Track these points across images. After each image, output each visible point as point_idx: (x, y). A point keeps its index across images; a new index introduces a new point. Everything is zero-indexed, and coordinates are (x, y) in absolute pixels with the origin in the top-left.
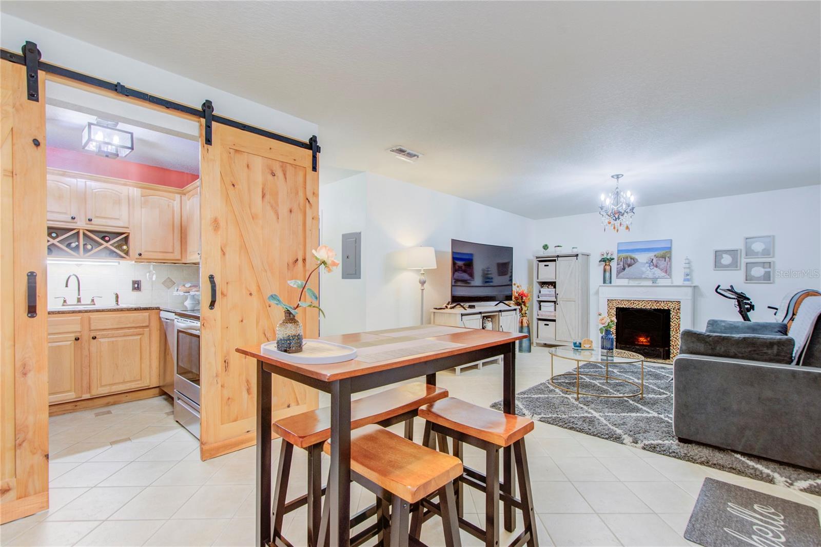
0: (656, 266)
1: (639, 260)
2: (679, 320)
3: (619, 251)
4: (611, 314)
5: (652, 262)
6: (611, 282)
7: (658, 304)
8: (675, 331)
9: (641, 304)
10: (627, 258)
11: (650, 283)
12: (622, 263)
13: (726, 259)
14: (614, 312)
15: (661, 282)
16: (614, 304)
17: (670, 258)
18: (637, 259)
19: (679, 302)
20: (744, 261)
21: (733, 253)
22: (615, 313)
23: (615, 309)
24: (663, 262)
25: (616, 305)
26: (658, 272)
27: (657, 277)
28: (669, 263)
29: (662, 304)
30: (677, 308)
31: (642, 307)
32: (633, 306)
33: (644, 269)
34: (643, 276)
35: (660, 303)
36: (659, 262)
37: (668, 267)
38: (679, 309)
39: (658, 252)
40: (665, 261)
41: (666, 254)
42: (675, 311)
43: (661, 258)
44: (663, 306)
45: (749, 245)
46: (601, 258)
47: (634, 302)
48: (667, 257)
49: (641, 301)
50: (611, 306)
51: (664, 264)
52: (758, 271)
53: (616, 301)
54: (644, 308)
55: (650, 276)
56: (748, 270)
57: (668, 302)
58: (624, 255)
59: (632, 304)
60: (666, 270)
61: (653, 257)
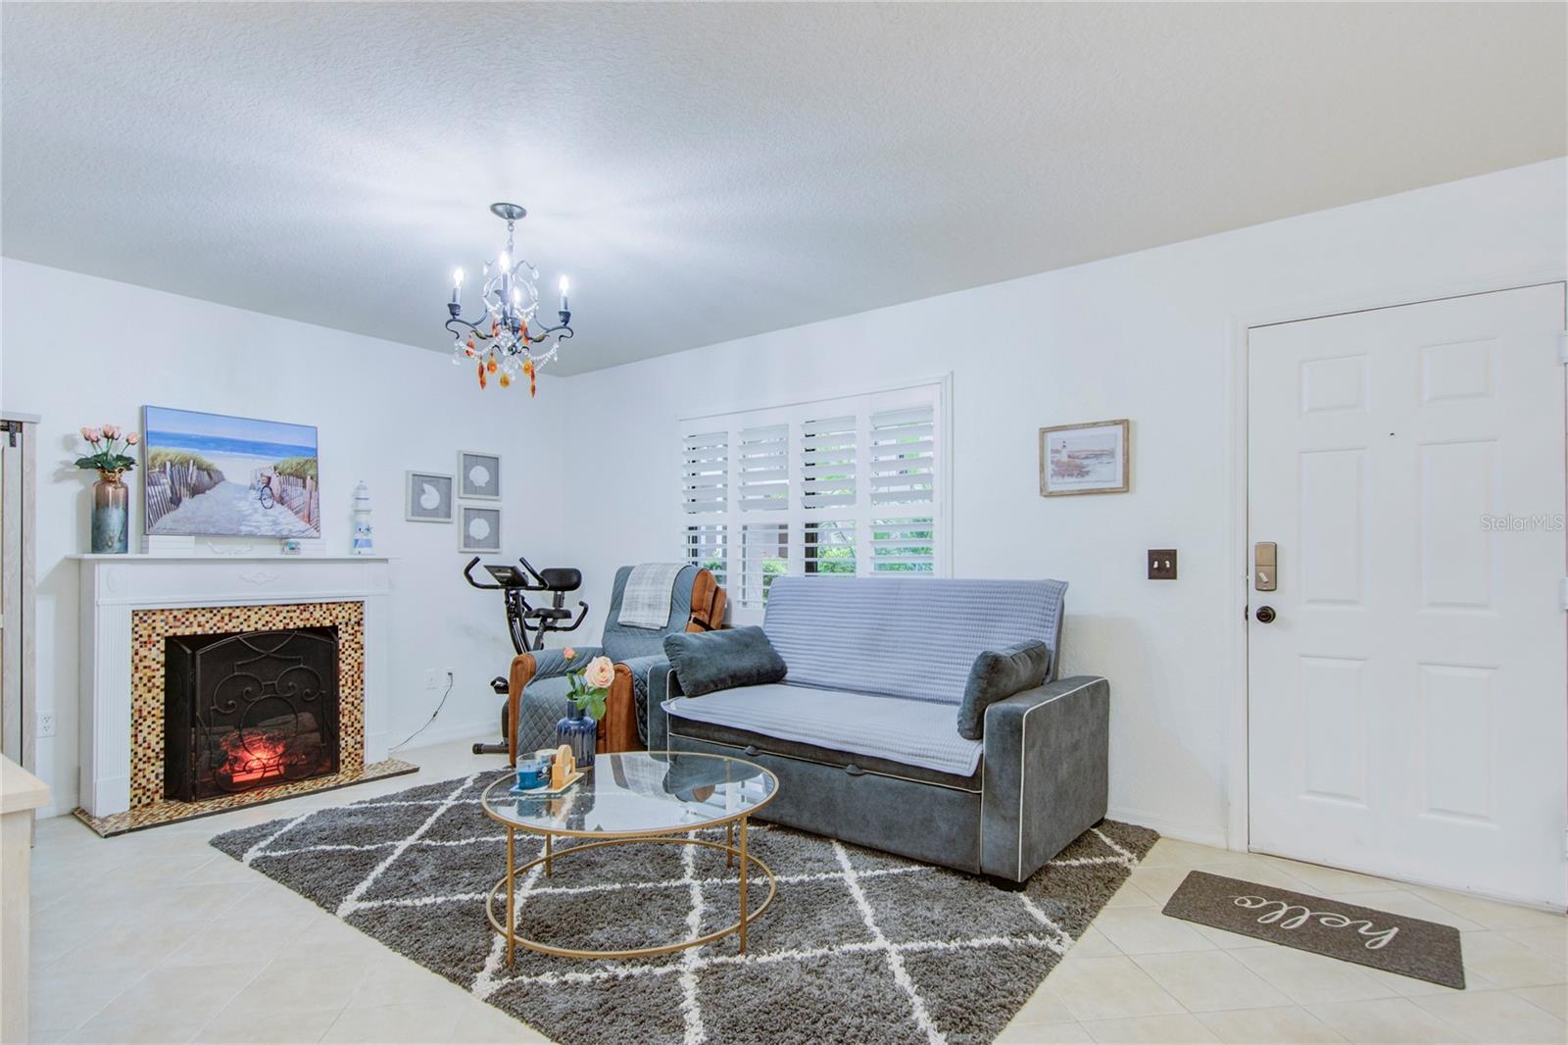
0: (281, 501)
1: (226, 475)
2: (358, 654)
3: (147, 437)
4: (146, 663)
5: (268, 485)
6: (125, 549)
7: (306, 615)
8: (349, 684)
9: (254, 618)
10: (184, 463)
11: (274, 551)
12: (166, 481)
13: (431, 498)
14: (157, 654)
15: (307, 548)
16: (158, 625)
17: (315, 478)
18: (220, 473)
19: (360, 604)
20: (458, 503)
21: (443, 483)
22: (162, 658)
23: (162, 646)
24: (300, 489)
25: (164, 629)
26: (288, 520)
27: (285, 533)
28: (314, 494)
29: (317, 614)
30: (353, 620)
31: (259, 626)
32: (229, 628)
33: (244, 506)
34: (244, 529)
35: (311, 607)
36: (289, 488)
37: (313, 506)
38: (358, 623)
39: (282, 459)
40: (304, 487)
41: (307, 467)
42: (349, 628)
43: (292, 478)
44: (320, 619)
45: (467, 469)
46: (87, 451)
47: (234, 615)
48: (309, 477)
49: (256, 609)
50: (145, 633)
51: (302, 494)
52: (480, 528)
53: (167, 613)
54: (263, 629)
55: (266, 530)
56: (467, 524)
57: (331, 606)
58: (173, 452)
59: (227, 618)
60: (306, 512)
61: (270, 473)
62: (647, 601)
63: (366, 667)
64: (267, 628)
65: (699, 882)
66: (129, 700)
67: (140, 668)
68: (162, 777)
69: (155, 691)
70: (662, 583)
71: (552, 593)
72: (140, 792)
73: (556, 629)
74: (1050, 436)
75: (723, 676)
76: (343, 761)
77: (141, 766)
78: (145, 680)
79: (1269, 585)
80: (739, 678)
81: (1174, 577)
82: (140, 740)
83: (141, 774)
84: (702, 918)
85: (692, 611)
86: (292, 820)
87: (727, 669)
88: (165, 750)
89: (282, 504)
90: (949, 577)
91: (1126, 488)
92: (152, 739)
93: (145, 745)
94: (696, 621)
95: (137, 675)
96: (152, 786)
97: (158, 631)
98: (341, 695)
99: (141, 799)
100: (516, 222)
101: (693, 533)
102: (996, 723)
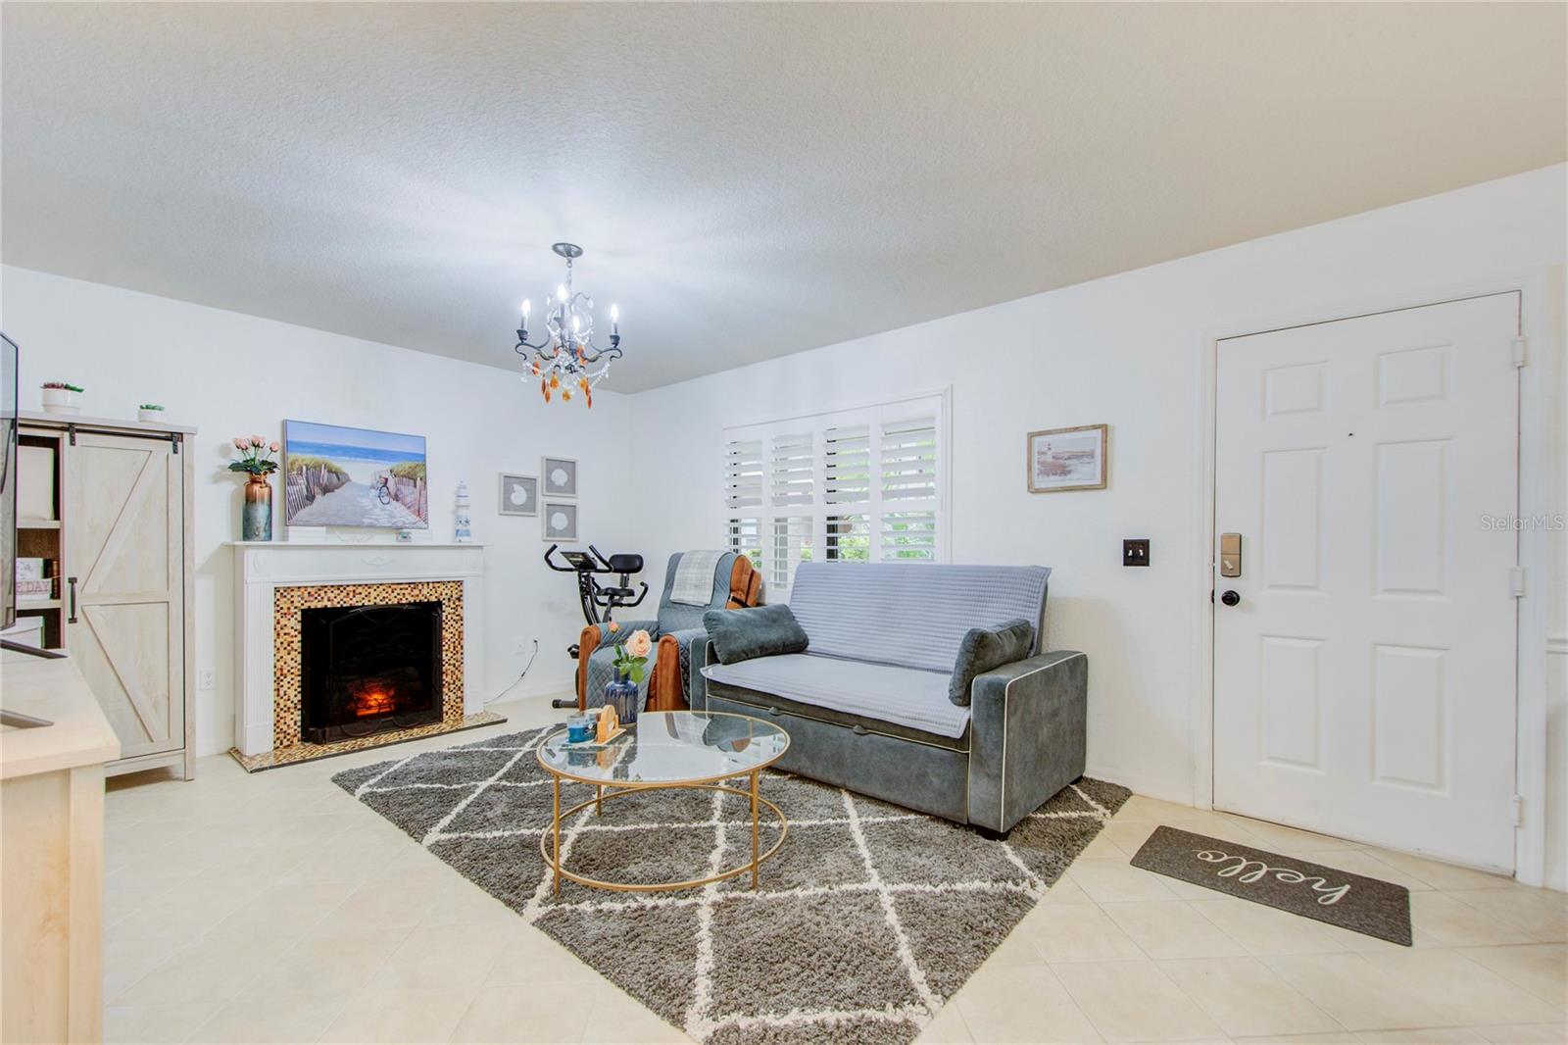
0: (396, 498)
1: (351, 477)
2: (459, 624)
3: (287, 446)
4: (286, 630)
5: (385, 485)
6: (270, 537)
7: (416, 592)
8: (452, 649)
9: (373, 594)
10: (317, 467)
11: (391, 539)
12: (302, 481)
13: (519, 496)
14: (294, 624)
15: (417, 537)
16: (296, 599)
17: (424, 480)
18: (346, 475)
19: (459, 583)
20: (542, 500)
21: (529, 483)
22: (299, 627)
23: (299, 616)
24: (411, 488)
25: (300, 602)
26: (401, 514)
27: (399, 524)
28: (423, 492)
29: (425, 592)
30: (455, 596)
31: (378, 601)
32: (353, 602)
33: (366, 502)
34: (366, 521)
35: (420, 586)
36: (402, 487)
37: (422, 502)
38: (459, 599)
39: (396, 463)
40: (415, 486)
41: (417, 470)
42: (451, 603)
43: (405, 479)
44: (427, 595)
45: (549, 472)
46: (239, 457)
47: (357, 591)
48: (419, 479)
49: (375, 587)
50: (285, 606)
51: (413, 493)
52: (560, 521)
53: (302, 590)
54: (381, 603)
55: (384, 521)
56: (549, 517)
57: (436, 585)
58: (308, 458)
59: (351, 595)
60: (416, 507)
61: (387, 475)
62: (694, 582)
63: (465, 636)
64: (384, 603)
65: (724, 824)
66: (272, 661)
67: (282, 635)
68: (299, 724)
69: (293, 654)
70: (707, 567)
71: (620, 574)
72: (282, 736)
73: (622, 605)
74: (1037, 439)
75: (752, 647)
76: (447, 713)
77: (282, 714)
78: (285, 645)
79: (1234, 572)
80: (767, 649)
81: (1147, 564)
82: (282, 694)
83: (282, 721)
84: (723, 856)
85: (731, 590)
86: (399, 761)
87: (757, 640)
88: (302, 701)
89: (397, 501)
90: (949, 563)
91: (1104, 484)
92: (292, 693)
93: (286, 697)
94: (734, 599)
95: (279, 641)
96: (291, 731)
97: (296, 604)
98: (444, 657)
99: (281, 742)
100: (574, 260)
101: (735, 525)
102: (981, 691)
